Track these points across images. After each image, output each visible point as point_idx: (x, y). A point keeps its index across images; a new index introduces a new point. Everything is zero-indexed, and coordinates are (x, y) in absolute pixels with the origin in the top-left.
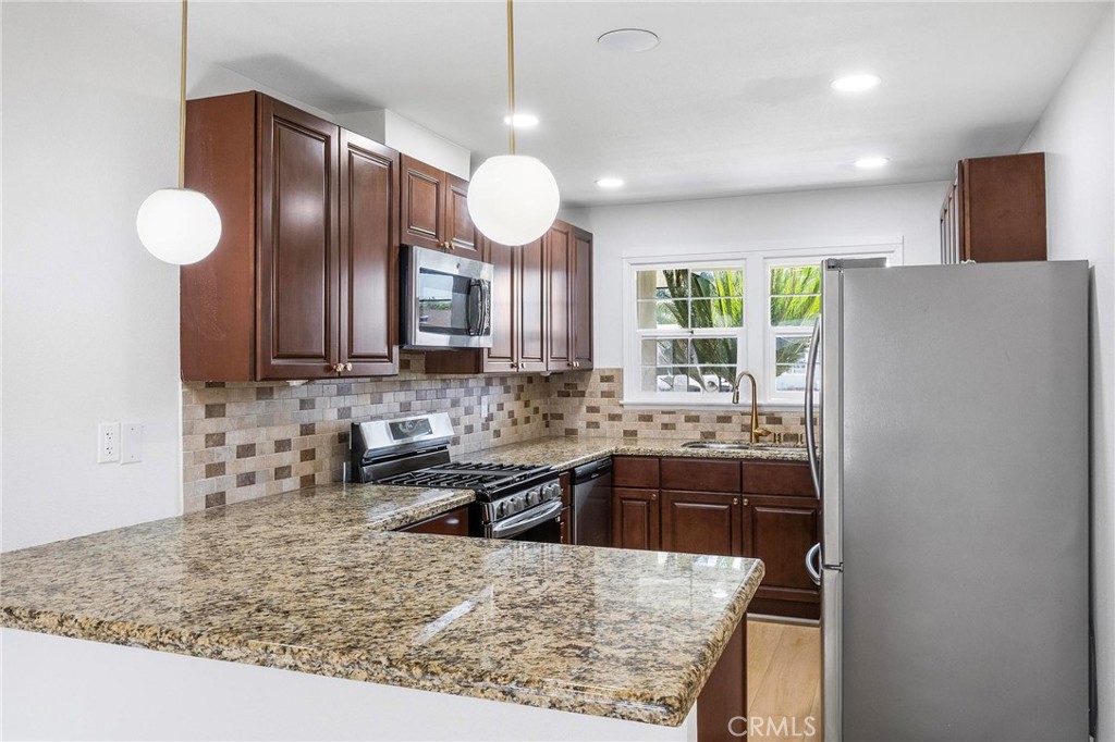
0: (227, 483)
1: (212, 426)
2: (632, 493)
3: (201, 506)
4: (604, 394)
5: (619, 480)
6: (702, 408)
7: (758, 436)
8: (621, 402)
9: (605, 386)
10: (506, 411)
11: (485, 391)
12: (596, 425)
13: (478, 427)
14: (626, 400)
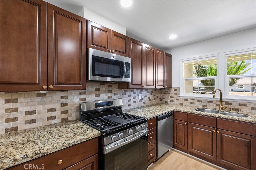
0: (19, 124)
2: (180, 122)
4: (175, 94)
5: (176, 118)
6: (203, 99)
7: (222, 109)
8: (179, 96)
9: (175, 92)
10: (147, 98)
11: (140, 93)
12: (173, 101)
13: (137, 101)
14: (180, 95)
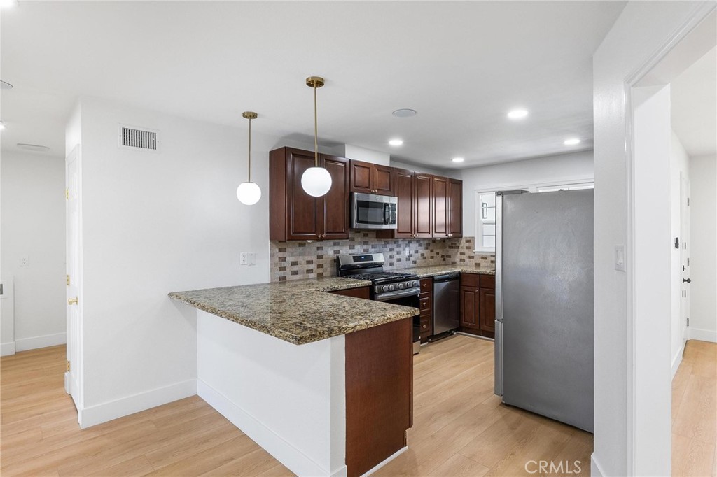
0: (287, 274)
1: (281, 255)
2: (466, 289)
3: (277, 280)
4: (467, 248)
5: (464, 283)
8: (474, 251)
9: (467, 244)
10: (419, 254)
11: (408, 245)
12: (464, 260)
13: (404, 259)
14: (476, 250)
